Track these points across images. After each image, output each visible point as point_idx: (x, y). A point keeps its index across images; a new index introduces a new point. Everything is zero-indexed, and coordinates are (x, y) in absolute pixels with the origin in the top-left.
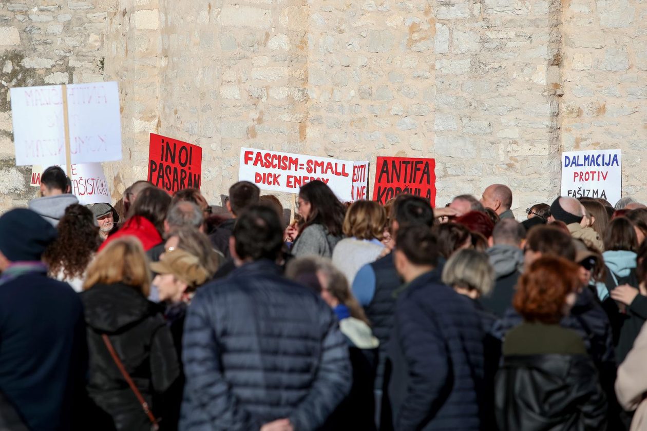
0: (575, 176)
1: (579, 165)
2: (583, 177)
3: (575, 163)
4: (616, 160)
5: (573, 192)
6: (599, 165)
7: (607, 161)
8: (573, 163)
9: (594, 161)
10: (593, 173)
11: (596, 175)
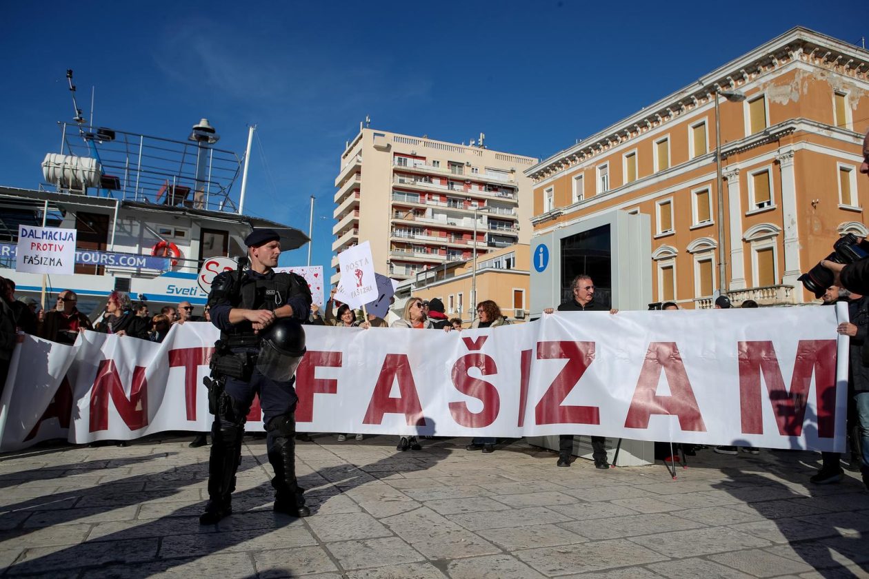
0: (32, 246)
1: (36, 238)
2: (41, 247)
3: (33, 235)
4: (72, 237)
5: (29, 258)
6: (56, 239)
7: (63, 236)
8: (30, 235)
9: (51, 236)
10: (51, 245)
11: (53, 247)
